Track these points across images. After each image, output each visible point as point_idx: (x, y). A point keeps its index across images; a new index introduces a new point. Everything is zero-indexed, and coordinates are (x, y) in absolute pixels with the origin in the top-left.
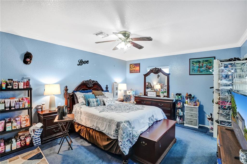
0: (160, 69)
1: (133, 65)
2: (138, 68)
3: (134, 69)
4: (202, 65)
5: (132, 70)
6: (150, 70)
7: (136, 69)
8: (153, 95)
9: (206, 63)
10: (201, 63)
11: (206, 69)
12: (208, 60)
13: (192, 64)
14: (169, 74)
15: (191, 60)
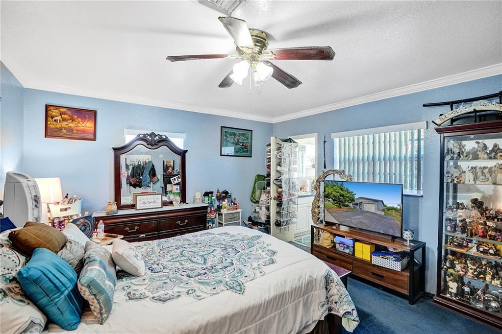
0: (164, 137)
1: (62, 110)
2: (88, 125)
3: (70, 125)
4: (238, 140)
5: (61, 129)
6: (136, 136)
7: (81, 128)
8: (154, 202)
9: (243, 138)
10: (237, 137)
11: (242, 148)
12: (244, 134)
13: (226, 136)
14: (186, 151)
15: (225, 130)
